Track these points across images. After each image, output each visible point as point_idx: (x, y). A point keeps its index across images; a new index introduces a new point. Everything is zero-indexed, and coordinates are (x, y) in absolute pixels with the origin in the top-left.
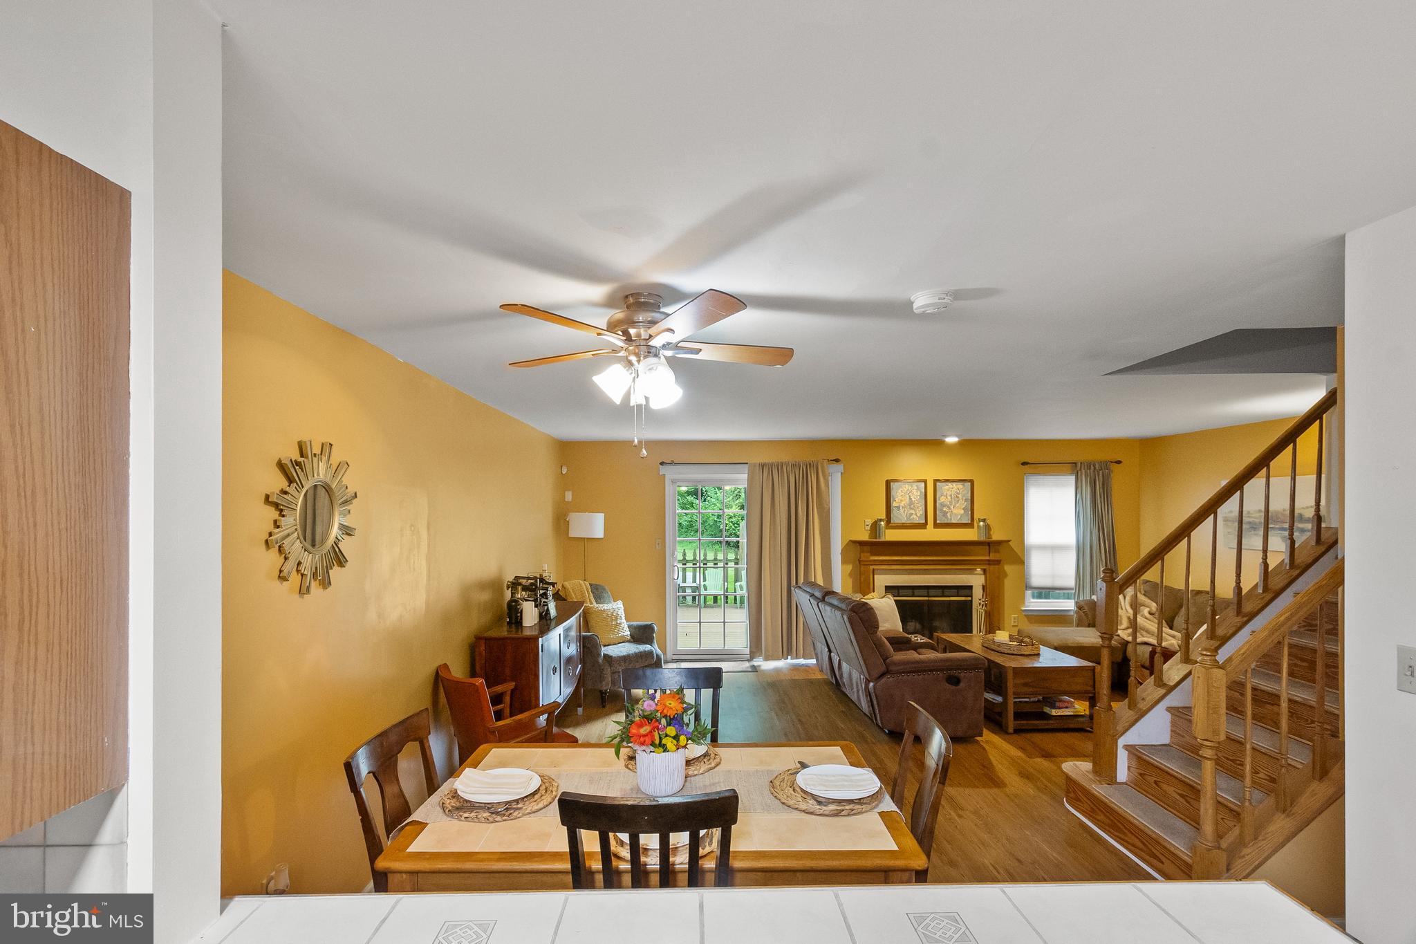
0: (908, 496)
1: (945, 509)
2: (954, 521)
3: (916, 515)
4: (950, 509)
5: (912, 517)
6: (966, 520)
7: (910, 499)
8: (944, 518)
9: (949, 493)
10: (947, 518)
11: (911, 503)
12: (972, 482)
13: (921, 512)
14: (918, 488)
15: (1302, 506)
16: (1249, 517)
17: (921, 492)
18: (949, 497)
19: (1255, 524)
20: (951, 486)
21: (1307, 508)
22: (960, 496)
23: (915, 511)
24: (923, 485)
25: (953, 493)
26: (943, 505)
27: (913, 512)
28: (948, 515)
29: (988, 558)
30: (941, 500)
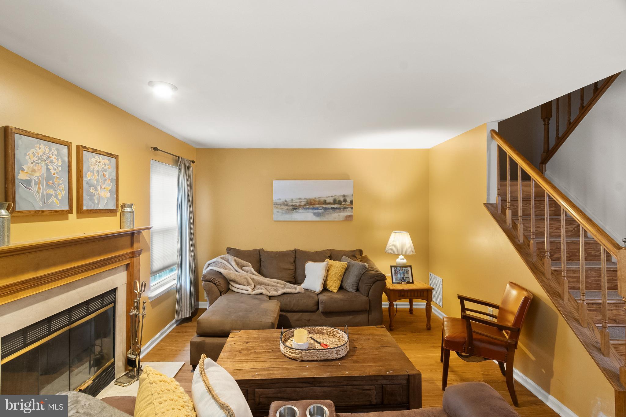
0: (43, 164)
1: (91, 190)
2: (101, 207)
3: (56, 196)
4: (97, 190)
5: (51, 200)
6: (112, 206)
7: (48, 170)
8: (90, 203)
9: (96, 169)
10: (93, 203)
11: (49, 177)
12: (116, 157)
13: (63, 193)
14: (59, 155)
15: (326, 196)
16: (292, 202)
17: (63, 161)
18: (96, 174)
19: (296, 206)
20: (98, 160)
21: (329, 197)
22: (106, 174)
23: (55, 190)
24: (65, 150)
25: (100, 169)
26: (90, 185)
27: (52, 191)
28: (95, 198)
29: (129, 251)
30: (88, 177)
